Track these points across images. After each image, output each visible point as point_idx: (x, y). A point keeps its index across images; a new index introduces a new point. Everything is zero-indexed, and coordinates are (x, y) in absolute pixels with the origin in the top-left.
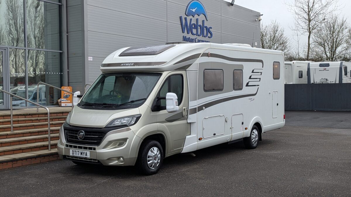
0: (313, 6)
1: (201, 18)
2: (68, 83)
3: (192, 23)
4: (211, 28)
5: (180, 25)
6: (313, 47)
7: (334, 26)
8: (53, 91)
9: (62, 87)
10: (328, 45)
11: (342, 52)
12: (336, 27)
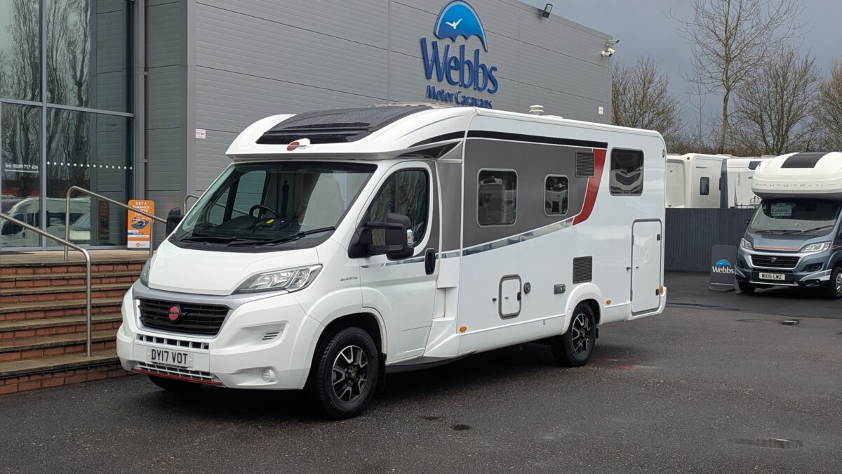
0: (737, 26)
1: (472, 44)
2: (145, 191)
3: (450, 56)
4: (494, 69)
5: (421, 60)
6: (734, 123)
7: (786, 74)
8: (108, 210)
9: (130, 202)
10: (770, 118)
11: (802, 136)
12: (790, 75)
